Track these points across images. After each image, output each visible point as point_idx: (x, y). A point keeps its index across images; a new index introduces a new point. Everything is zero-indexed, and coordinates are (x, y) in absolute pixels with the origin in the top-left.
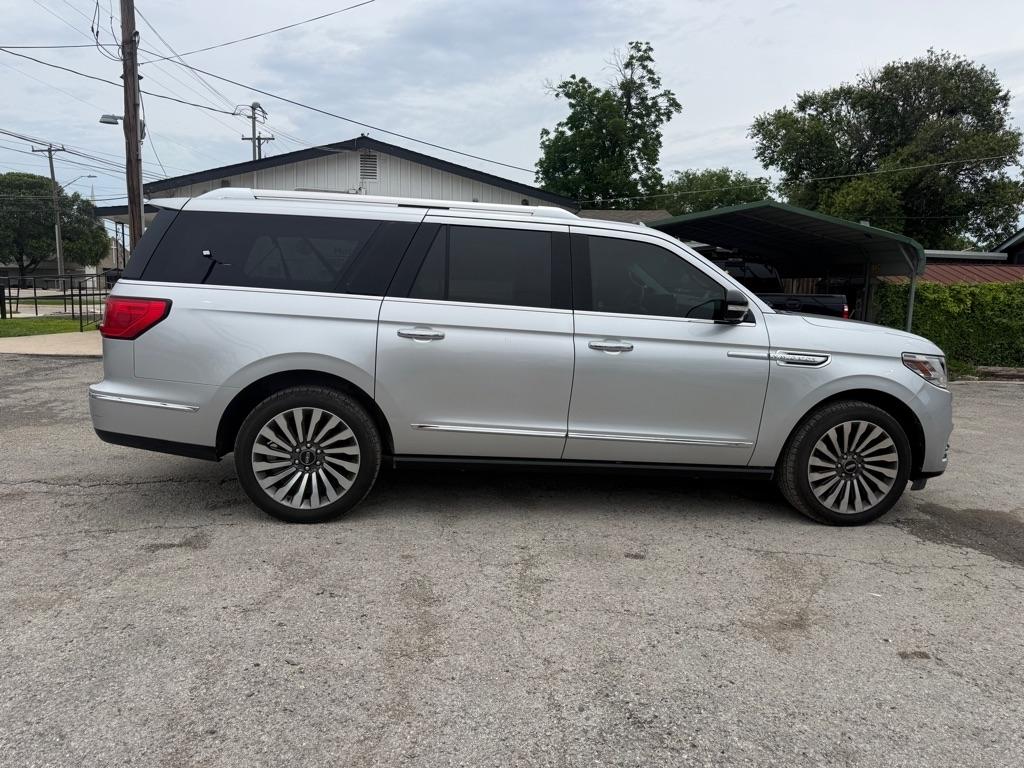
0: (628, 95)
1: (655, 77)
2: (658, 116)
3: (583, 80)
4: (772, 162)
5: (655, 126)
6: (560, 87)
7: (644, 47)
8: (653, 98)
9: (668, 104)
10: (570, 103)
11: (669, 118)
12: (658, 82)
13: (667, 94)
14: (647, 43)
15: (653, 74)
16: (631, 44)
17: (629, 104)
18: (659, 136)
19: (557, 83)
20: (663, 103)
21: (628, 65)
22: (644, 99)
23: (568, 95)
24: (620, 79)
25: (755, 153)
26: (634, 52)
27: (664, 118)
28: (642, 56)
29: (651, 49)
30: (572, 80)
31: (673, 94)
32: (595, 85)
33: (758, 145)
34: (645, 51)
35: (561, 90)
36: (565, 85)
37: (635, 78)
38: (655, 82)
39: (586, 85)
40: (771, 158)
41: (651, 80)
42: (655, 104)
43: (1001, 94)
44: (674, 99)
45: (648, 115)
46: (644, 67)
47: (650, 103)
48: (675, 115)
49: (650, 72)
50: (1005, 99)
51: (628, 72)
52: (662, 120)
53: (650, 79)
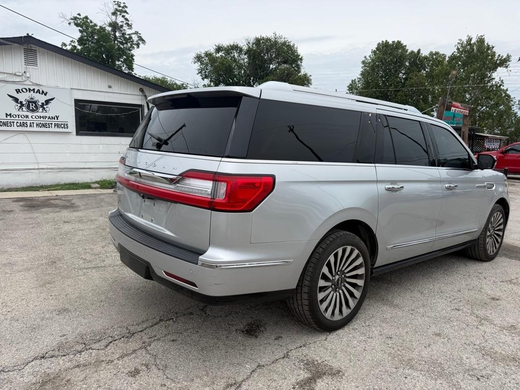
0: (114, 31)
1: (130, 23)
2: (131, 45)
3: (86, 18)
4: (206, 77)
5: (130, 50)
6: (72, 19)
7: (122, 5)
8: (129, 35)
9: (137, 39)
10: (80, 30)
11: (138, 47)
12: (131, 26)
13: (136, 33)
14: (124, 3)
15: (128, 21)
16: (115, 2)
17: (115, 36)
18: (133, 56)
19: (69, 17)
20: (135, 38)
21: (114, 14)
22: (124, 34)
23: (77, 25)
24: (109, 20)
25: (197, 72)
26: (116, 7)
27: (135, 46)
28: (120, 10)
29: (126, 7)
30: (78, 16)
31: (140, 34)
32: (95, 21)
33: (199, 68)
34: (123, 7)
35: (72, 21)
36: (75, 18)
37: (118, 21)
38: (130, 26)
39: (89, 21)
40: (206, 75)
41: (128, 24)
42: (131, 38)
43: (300, 57)
44: (140, 37)
45: (126, 43)
46: (123, 16)
47: (128, 37)
48: (141, 45)
49: (127, 19)
50: (301, 59)
51: (114, 18)
52: (134, 47)
53: (126, 24)
